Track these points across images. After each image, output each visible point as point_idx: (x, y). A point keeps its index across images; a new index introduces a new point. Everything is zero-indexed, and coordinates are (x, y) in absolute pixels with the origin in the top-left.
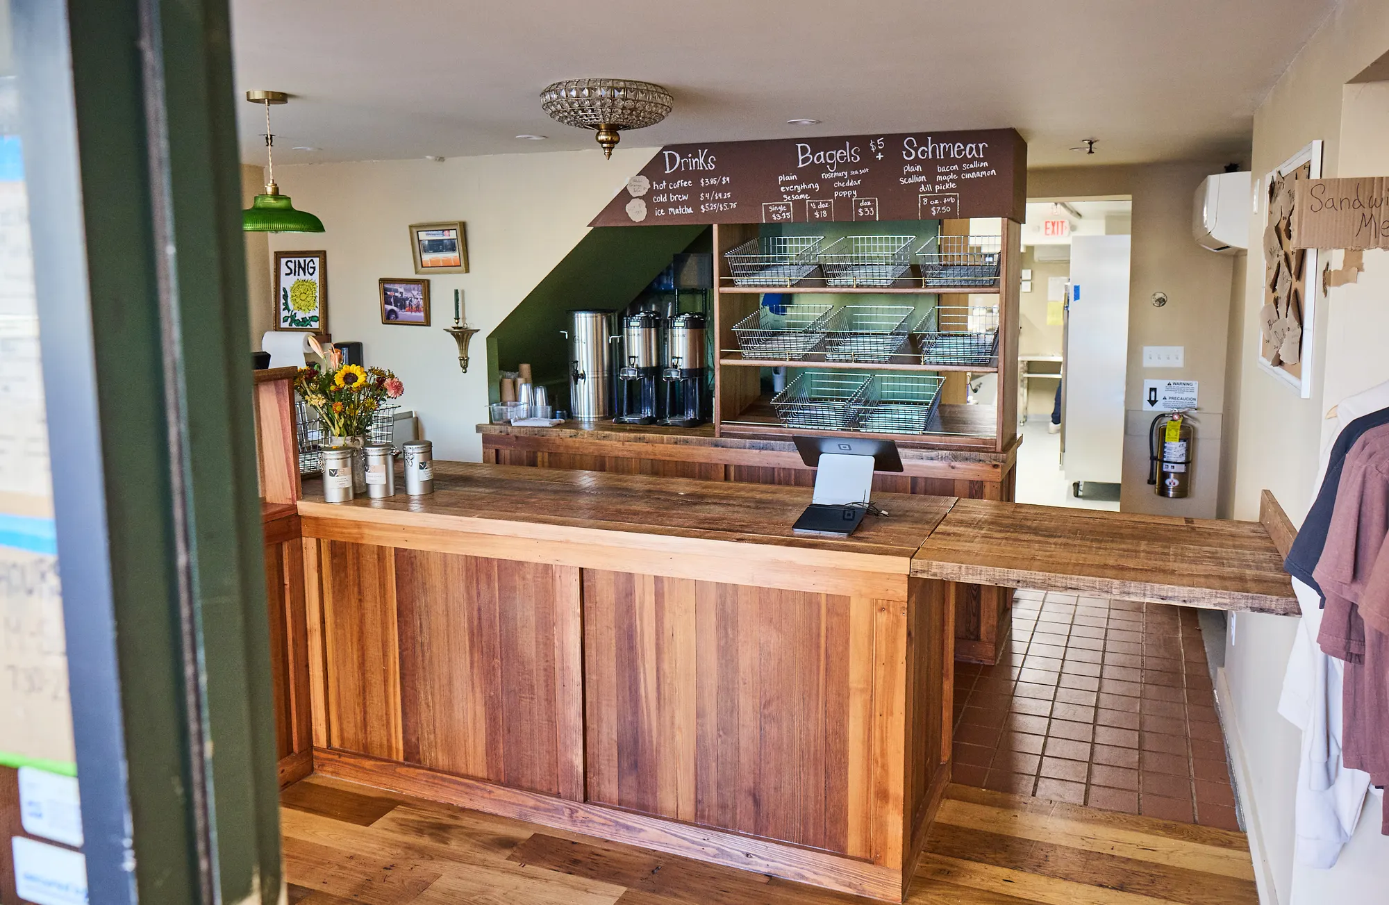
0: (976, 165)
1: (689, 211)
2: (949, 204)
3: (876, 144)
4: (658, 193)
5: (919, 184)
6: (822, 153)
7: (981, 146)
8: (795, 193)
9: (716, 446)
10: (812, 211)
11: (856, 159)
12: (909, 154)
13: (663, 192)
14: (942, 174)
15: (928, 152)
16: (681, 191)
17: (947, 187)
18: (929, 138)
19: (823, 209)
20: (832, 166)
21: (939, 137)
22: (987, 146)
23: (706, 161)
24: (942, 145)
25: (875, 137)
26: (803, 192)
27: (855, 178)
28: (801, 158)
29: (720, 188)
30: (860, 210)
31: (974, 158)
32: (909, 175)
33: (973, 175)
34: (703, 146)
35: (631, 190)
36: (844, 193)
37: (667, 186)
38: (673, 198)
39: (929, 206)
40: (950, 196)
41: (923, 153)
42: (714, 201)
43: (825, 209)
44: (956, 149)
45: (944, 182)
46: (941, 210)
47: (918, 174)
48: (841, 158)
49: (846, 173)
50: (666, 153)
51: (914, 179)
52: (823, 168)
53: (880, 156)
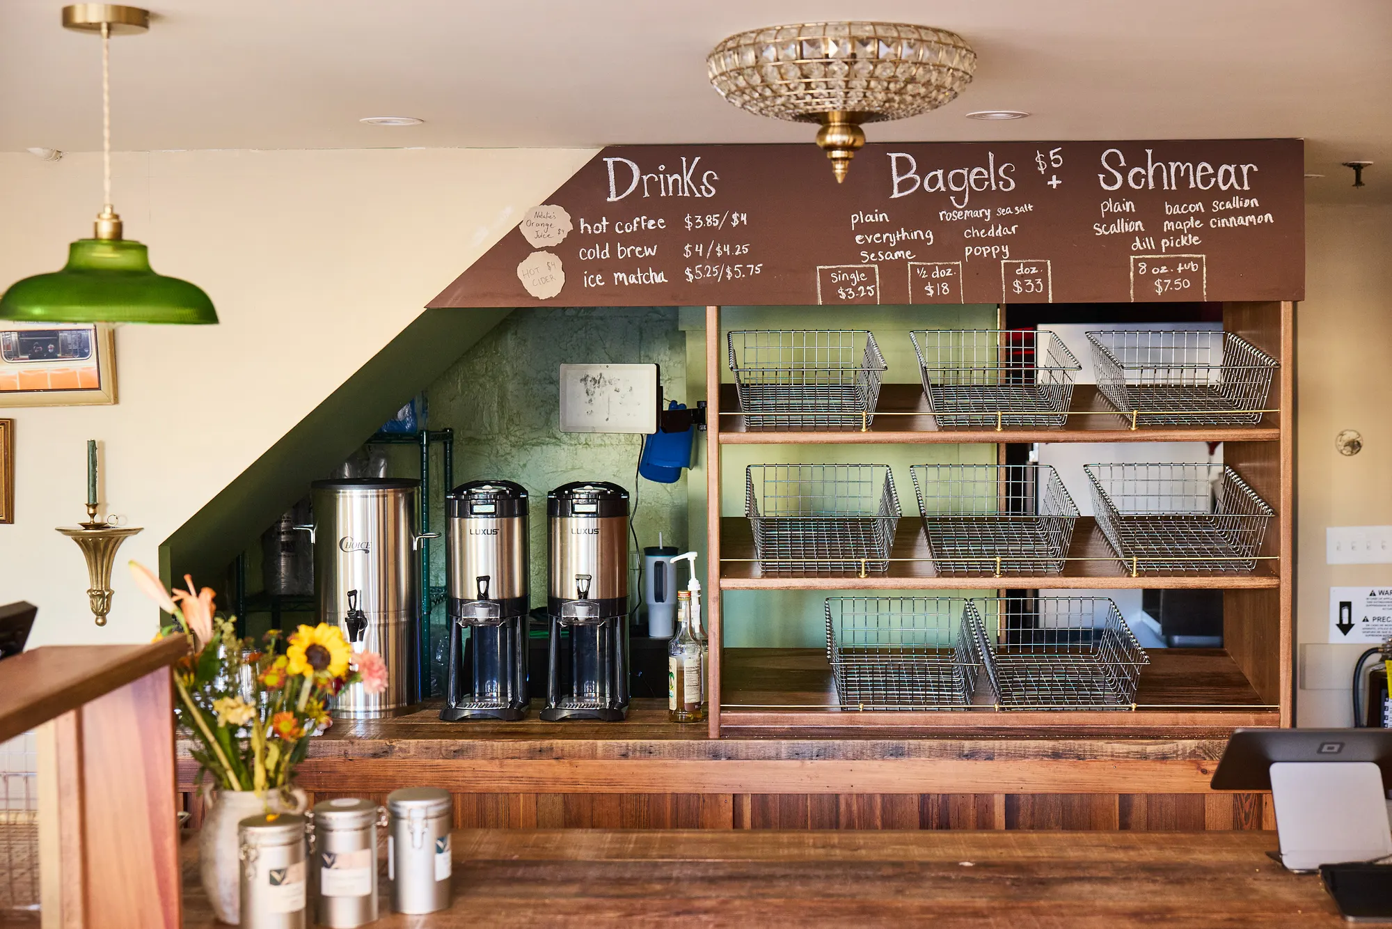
0: (1237, 203)
1: (659, 278)
2: (1186, 274)
3: (1046, 159)
4: (591, 241)
5: (1130, 236)
6: (940, 173)
7: (1245, 169)
8: (885, 247)
9: (716, 756)
10: (919, 283)
11: (1007, 185)
12: (1111, 180)
13: (600, 240)
14: (1173, 218)
15: (1146, 177)
16: (642, 237)
17: (1184, 242)
18: (1149, 152)
19: (941, 280)
20: (960, 197)
21: (1168, 150)
22: (1255, 169)
23: (696, 179)
24: (1173, 166)
25: (1046, 146)
26: (902, 245)
27: (1007, 221)
28: (896, 180)
29: (728, 234)
30: (1017, 284)
31: (1232, 192)
32: (1112, 218)
33: (1232, 222)
34: (690, 150)
35: (529, 235)
36: (985, 250)
37: (610, 227)
38: (623, 252)
39: (1150, 277)
40: (1187, 261)
41: (1137, 178)
42: (714, 260)
43: (946, 279)
44: (1199, 174)
45: (1177, 234)
46: (1172, 285)
47: (1129, 217)
48: (979, 183)
49: (988, 213)
50: (610, 161)
51: (1122, 227)
52: (942, 199)
53: (1054, 182)
